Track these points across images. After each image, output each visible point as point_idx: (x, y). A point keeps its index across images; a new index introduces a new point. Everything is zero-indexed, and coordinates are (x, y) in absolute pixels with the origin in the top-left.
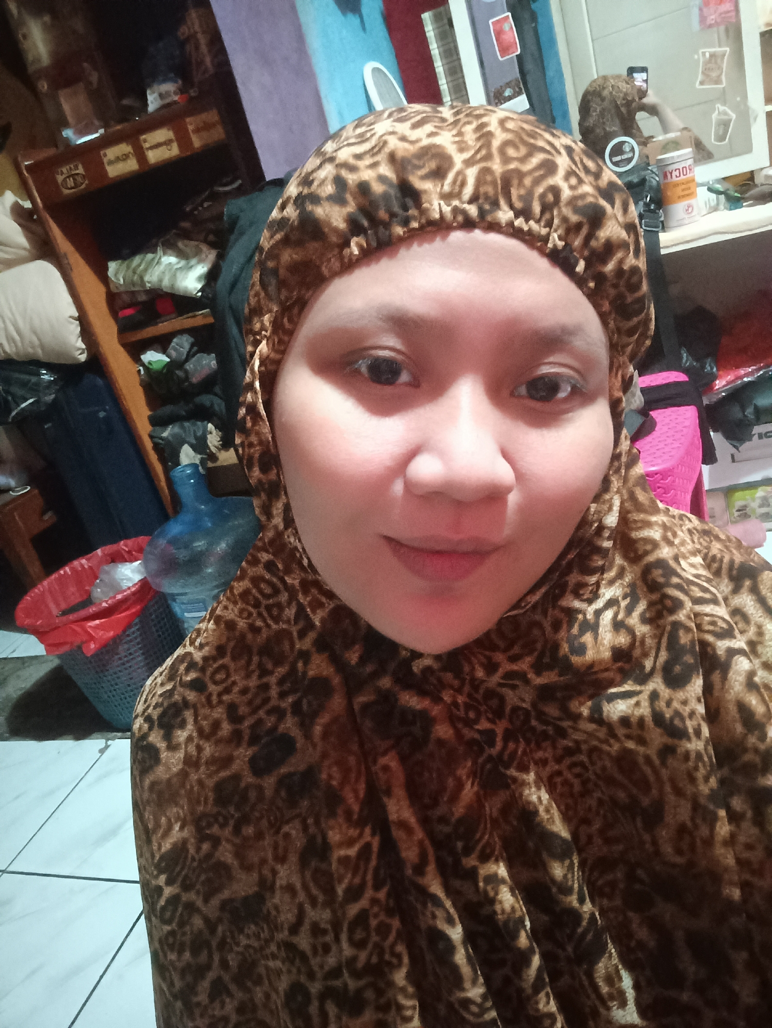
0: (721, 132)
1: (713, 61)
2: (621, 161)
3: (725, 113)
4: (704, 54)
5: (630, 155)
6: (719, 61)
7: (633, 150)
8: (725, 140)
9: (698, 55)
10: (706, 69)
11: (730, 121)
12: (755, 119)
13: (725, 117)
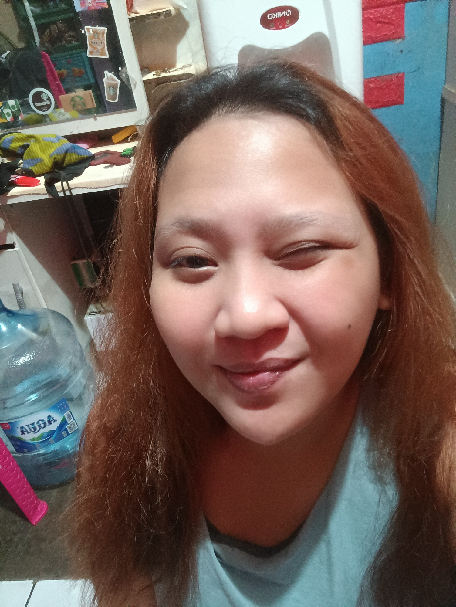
0: (112, 93)
1: (96, 36)
2: (42, 106)
3: (113, 79)
4: (88, 29)
5: (48, 103)
6: (100, 37)
7: (49, 99)
8: (116, 100)
9: (85, 30)
10: (92, 42)
11: (117, 85)
12: (135, 85)
13: (113, 82)
